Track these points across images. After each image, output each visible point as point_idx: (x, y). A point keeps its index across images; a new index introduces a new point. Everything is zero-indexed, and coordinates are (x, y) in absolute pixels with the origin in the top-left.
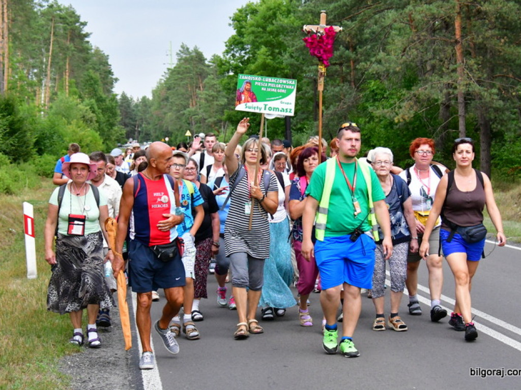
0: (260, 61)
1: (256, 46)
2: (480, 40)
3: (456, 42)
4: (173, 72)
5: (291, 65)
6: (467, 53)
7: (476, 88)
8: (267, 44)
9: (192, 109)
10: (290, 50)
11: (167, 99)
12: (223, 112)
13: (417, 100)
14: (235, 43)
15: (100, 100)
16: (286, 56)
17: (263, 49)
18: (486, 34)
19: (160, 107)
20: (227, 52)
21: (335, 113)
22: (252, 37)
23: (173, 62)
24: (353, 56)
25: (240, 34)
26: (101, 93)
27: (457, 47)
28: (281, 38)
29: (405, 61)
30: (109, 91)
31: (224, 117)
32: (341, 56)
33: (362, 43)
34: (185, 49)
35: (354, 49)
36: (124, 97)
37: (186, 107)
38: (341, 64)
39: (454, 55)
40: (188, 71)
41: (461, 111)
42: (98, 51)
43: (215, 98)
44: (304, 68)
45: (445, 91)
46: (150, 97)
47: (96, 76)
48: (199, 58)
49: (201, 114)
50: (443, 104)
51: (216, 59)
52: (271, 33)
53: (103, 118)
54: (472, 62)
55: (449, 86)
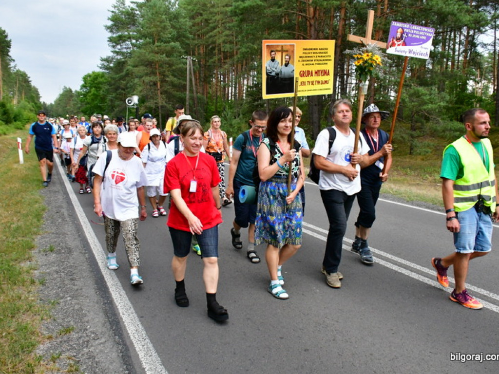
0: (92, 93)
1: (91, 88)
2: (166, 89)
3: (158, 89)
4: (61, 95)
5: (103, 94)
6: (161, 93)
7: (165, 104)
8: (95, 87)
9: (68, 107)
10: (103, 89)
11: (59, 104)
12: (79, 109)
13: (146, 107)
14: (83, 86)
15: (36, 104)
16: (101, 91)
17: (93, 89)
18: (167, 87)
19: (57, 107)
20: (81, 89)
21: (118, 110)
22: (90, 85)
23: (62, 92)
24: (124, 92)
25: (85, 83)
26: (36, 101)
27: (159, 91)
28: (100, 86)
29: (142, 95)
30: (38, 101)
31: (80, 110)
32: (120, 92)
33: (127, 88)
34: (65, 88)
35: (124, 90)
36: (44, 103)
37: (66, 107)
38: (120, 95)
39: (158, 93)
40: (66, 95)
41: (160, 111)
42: (34, 87)
43: (77, 104)
44: (108, 95)
45: (155, 105)
46: (53, 103)
47: (34, 95)
48: (70, 91)
49: (72, 109)
50: (155, 109)
51: (76, 91)
52: (96, 83)
53: (37, 110)
54: (163, 96)
55: (156, 103)
